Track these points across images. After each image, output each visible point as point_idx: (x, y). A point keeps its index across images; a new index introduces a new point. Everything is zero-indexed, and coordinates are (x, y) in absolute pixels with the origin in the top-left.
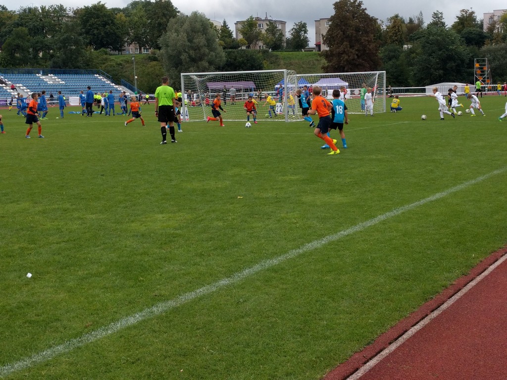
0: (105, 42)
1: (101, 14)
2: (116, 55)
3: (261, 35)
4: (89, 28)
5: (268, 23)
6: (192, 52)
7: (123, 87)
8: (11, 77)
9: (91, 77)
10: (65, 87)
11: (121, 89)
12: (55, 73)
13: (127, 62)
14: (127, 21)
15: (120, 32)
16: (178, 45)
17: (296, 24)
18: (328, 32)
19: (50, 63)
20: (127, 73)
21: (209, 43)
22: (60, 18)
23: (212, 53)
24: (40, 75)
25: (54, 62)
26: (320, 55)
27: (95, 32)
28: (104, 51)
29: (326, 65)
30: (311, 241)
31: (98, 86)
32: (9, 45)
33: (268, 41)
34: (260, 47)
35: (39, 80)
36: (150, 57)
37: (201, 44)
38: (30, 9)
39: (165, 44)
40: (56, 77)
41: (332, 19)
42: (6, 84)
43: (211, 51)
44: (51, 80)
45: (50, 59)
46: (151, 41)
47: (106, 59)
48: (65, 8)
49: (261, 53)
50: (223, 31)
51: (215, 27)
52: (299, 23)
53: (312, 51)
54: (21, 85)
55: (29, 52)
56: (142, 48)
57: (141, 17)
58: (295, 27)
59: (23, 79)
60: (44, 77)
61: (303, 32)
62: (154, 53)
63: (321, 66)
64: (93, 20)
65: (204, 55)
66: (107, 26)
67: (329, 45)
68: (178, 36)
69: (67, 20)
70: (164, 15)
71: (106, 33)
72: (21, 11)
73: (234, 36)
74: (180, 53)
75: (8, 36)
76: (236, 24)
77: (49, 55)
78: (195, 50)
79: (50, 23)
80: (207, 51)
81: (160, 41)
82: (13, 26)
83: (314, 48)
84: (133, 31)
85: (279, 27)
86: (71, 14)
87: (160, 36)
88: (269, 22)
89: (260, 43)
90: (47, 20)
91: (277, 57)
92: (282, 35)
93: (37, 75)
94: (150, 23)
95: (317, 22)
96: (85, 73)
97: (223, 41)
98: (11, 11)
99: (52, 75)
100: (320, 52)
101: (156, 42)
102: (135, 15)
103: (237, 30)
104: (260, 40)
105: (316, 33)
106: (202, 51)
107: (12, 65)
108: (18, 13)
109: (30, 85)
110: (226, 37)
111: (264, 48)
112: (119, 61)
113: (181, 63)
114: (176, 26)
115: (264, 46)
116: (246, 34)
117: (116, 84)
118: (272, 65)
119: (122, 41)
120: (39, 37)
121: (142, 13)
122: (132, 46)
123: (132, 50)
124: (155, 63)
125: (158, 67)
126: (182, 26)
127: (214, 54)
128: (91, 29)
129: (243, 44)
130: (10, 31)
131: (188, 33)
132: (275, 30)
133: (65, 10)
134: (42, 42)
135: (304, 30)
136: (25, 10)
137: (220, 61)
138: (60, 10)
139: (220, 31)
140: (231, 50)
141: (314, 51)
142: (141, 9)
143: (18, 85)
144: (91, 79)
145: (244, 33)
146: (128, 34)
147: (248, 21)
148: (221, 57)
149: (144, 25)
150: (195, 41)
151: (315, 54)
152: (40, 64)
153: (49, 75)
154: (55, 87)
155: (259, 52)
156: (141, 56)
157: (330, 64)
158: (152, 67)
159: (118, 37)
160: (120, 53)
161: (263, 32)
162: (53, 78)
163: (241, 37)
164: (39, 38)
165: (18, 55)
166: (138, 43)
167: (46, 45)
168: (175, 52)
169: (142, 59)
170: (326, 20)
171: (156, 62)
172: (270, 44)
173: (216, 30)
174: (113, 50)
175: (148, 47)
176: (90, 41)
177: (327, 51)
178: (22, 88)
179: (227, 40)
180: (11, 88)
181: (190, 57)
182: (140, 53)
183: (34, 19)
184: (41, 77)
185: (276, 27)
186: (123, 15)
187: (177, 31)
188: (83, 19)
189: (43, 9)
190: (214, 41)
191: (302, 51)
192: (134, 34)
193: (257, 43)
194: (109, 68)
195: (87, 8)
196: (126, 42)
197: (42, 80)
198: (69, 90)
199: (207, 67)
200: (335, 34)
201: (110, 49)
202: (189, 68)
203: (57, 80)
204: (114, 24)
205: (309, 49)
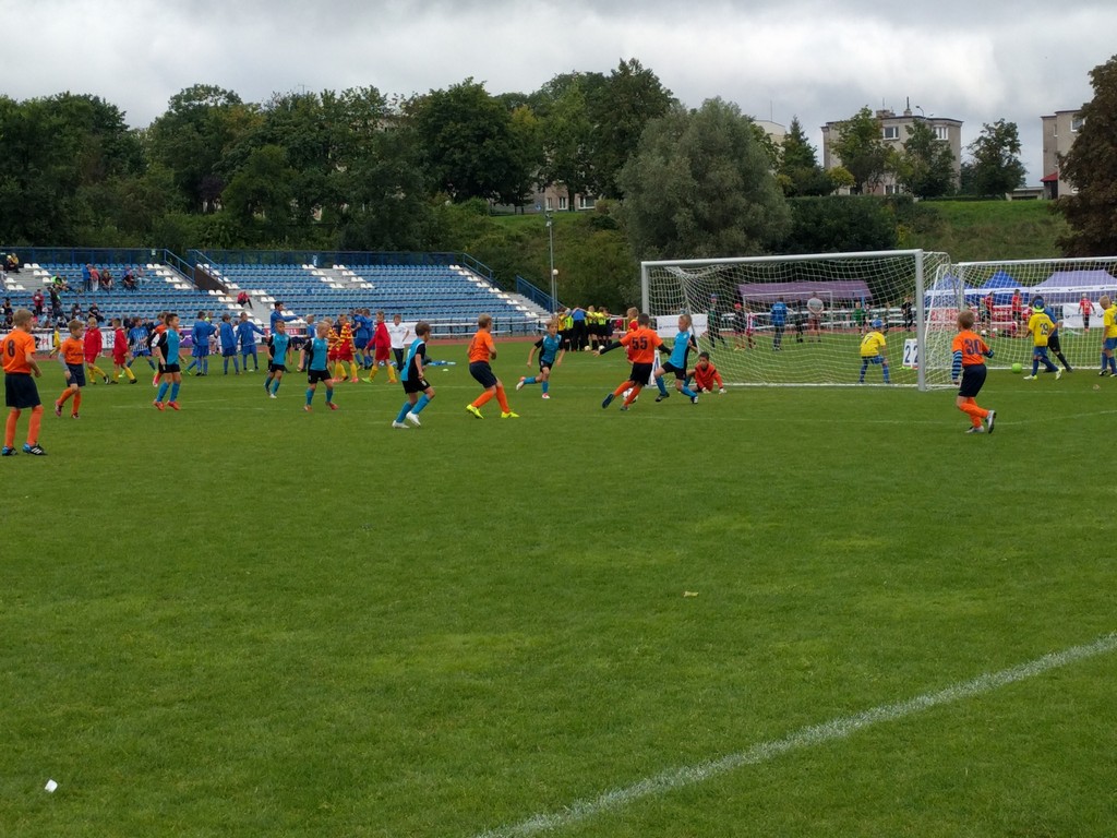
0: (481, 182)
1: (471, 110)
2: (511, 214)
3: (891, 158)
4: (442, 145)
5: (911, 125)
6: (701, 205)
7: (520, 296)
8: (239, 271)
9: (441, 272)
10: (374, 298)
11: (515, 302)
12: (349, 262)
13: (537, 232)
14: (538, 126)
15: (519, 155)
16: (667, 187)
17: (987, 127)
18: (1075, 146)
19: (339, 236)
20: (535, 261)
21: (750, 181)
22: (370, 122)
23: (756, 207)
24: (311, 267)
25: (349, 235)
26: (1053, 210)
27: (457, 156)
28: (476, 204)
29: (1071, 234)
30: (823, 721)
31: (458, 296)
32: (241, 189)
33: (910, 171)
34: (889, 188)
35: (307, 278)
36: (593, 219)
37: (728, 183)
38: (296, 99)
39: (634, 185)
40: (351, 273)
41: (1087, 111)
42: (225, 290)
43: (754, 201)
44: (339, 279)
45: (340, 226)
46: (600, 176)
47: (482, 226)
48: (381, 96)
49: (890, 203)
50: (788, 149)
51: (768, 137)
52: (996, 124)
53: (1036, 197)
54: (262, 292)
55: (288, 208)
56: (577, 195)
57: (574, 117)
58: (985, 135)
59: (269, 278)
60: (321, 272)
61: (1008, 148)
62: (603, 209)
63: (1056, 238)
64: (450, 127)
65: (735, 211)
66: (488, 142)
67: (1080, 182)
68: (667, 163)
69: (386, 125)
70: (635, 110)
71: (483, 158)
72: (275, 105)
73: (820, 161)
74: (671, 208)
75: (238, 167)
76: (825, 129)
77: (337, 217)
78: (712, 199)
79: (343, 134)
80: (743, 201)
81: (621, 176)
82: (251, 142)
83: (1039, 191)
84: (553, 152)
85: (943, 135)
86: (397, 110)
87: (620, 166)
88: (915, 122)
89: (890, 180)
90: (337, 126)
91: (934, 215)
92: (948, 155)
93: (305, 266)
94: (599, 132)
95: (1047, 121)
96: (424, 263)
97: (789, 173)
98: (250, 105)
99: (342, 267)
100: (1052, 202)
101: (611, 179)
102: (561, 109)
103: (827, 144)
104: (888, 169)
105: (1045, 151)
106: (730, 202)
107: (246, 240)
108: (267, 109)
109: (286, 292)
110: (796, 163)
111: (901, 191)
112: (515, 230)
113: (674, 235)
114: (662, 138)
115: (901, 185)
116: (851, 155)
117: (503, 290)
118: (922, 236)
119: (526, 178)
120: (316, 169)
121: (578, 106)
122: (550, 192)
123: (550, 201)
124: (605, 234)
125: (613, 246)
126: (678, 137)
127: (761, 208)
128: (445, 149)
129: (845, 183)
130: (245, 156)
131: (692, 155)
132: (930, 143)
133: (382, 102)
134: (321, 184)
135: (1010, 144)
136: (284, 102)
137: (777, 226)
138: (371, 102)
139: (782, 149)
140: (808, 198)
141: (1040, 198)
142: (575, 95)
143: (254, 292)
144: (439, 278)
145: (845, 153)
146: (542, 161)
147: (855, 120)
148: (779, 217)
149: (583, 136)
150: (711, 175)
151: (1040, 207)
152: (315, 240)
153: (335, 267)
154: (348, 298)
155: (885, 202)
156: (574, 216)
157: (1080, 233)
158: (598, 245)
159: (514, 168)
160: (519, 209)
161: (898, 147)
162: (345, 273)
163: (837, 163)
164: (314, 172)
165: (261, 216)
166: (567, 183)
167: (332, 191)
168: (658, 206)
169: (574, 223)
170: (1070, 116)
171: (610, 232)
172: (915, 181)
173: (770, 146)
174: (501, 202)
175: (590, 194)
176: (444, 179)
177: (1071, 199)
178: (264, 300)
179: (801, 172)
180: (236, 299)
181: (697, 217)
182: (571, 208)
183: (305, 126)
184: (314, 273)
185: (935, 136)
186: (531, 112)
187: (665, 151)
188: (426, 124)
189: (328, 97)
190: (762, 174)
191: (1005, 198)
192: (557, 161)
193: (882, 178)
194: (488, 247)
195: (437, 97)
196: (536, 180)
197: (317, 280)
198: (382, 305)
199: (743, 244)
200: (1095, 153)
201: (493, 200)
202: (695, 245)
203: (354, 279)
204: (506, 135)
205: (1026, 192)
